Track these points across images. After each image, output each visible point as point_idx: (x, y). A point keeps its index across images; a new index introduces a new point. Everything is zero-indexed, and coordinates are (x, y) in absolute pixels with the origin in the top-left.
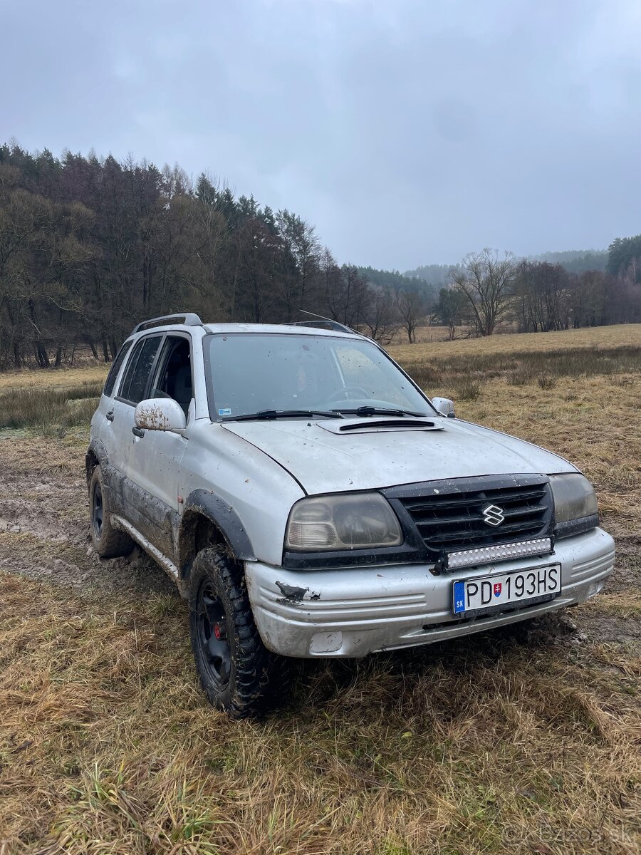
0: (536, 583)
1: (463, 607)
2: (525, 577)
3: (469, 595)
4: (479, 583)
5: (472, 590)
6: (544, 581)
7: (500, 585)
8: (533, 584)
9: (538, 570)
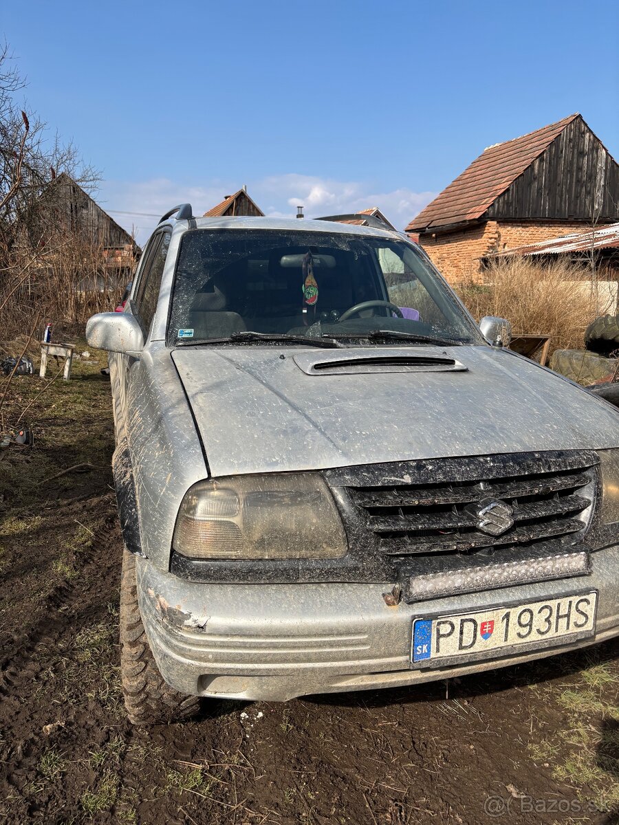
0: (553, 619)
1: (428, 654)
2: (535, 613)
3: (439, 636)
4: (456, 621)
5: (445, 629)
6: (568, 616)
7: (492, 623)
8: (547, 620)
9: (558, 601)
